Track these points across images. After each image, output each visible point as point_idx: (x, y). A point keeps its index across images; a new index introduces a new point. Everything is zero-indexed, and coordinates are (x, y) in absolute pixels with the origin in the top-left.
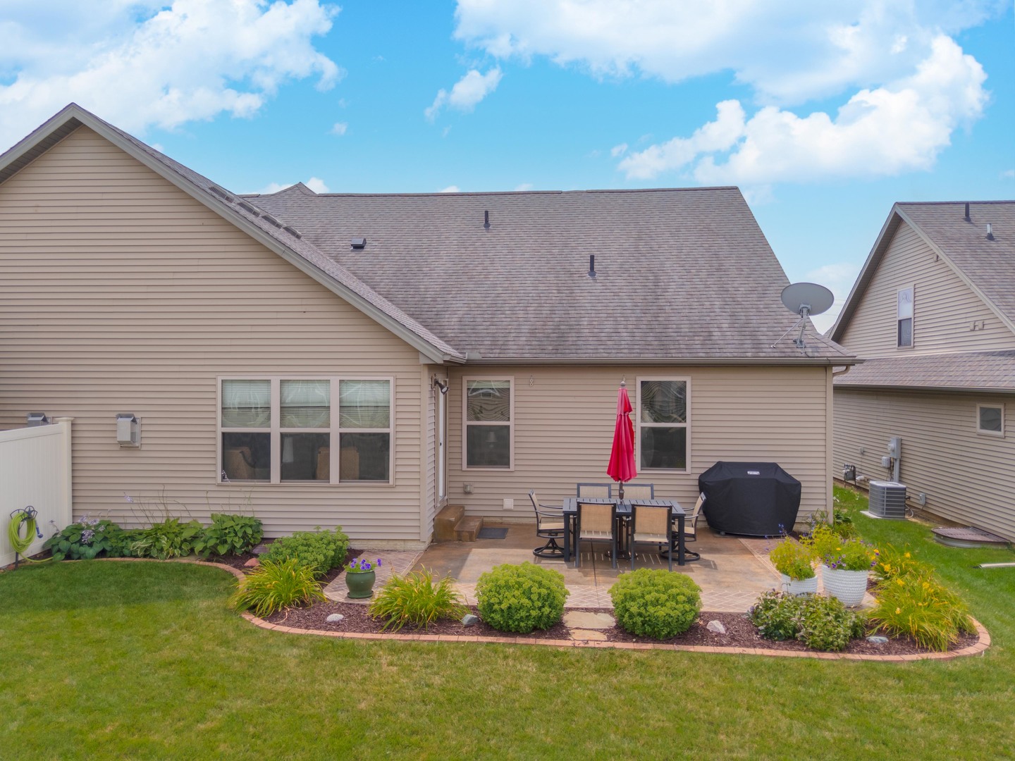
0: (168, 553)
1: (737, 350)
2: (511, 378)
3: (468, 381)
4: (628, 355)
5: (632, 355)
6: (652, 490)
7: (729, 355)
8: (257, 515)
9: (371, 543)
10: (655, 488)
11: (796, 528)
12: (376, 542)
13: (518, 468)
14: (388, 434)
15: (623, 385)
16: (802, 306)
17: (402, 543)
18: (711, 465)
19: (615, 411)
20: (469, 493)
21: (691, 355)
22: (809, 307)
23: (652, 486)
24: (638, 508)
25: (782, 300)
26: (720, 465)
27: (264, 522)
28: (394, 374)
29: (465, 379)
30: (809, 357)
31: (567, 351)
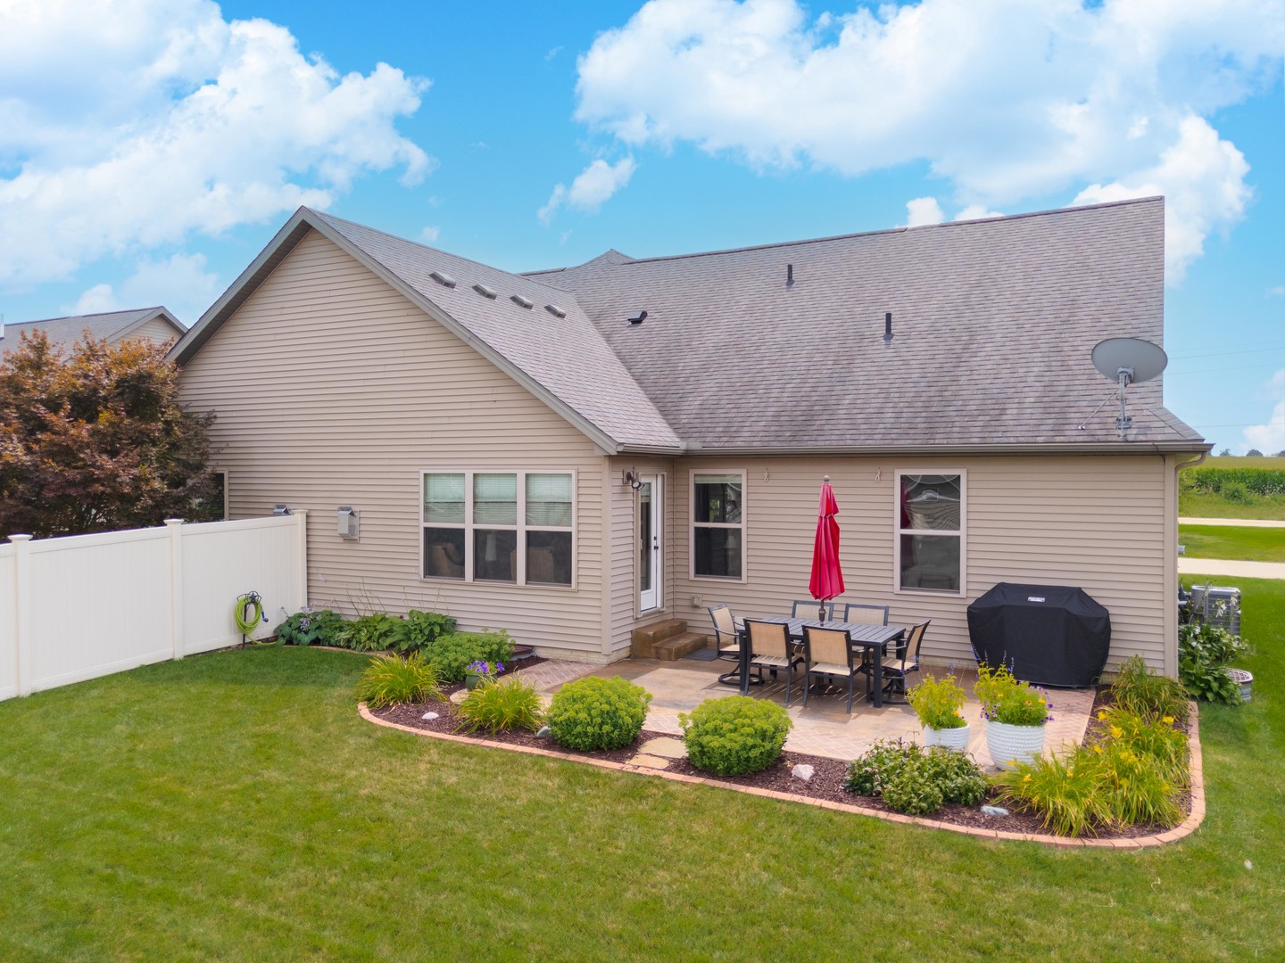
0: (365, 646)
1: (1027, 434)
2: (743, 472)
3: (695, 475)
4: (882, 442)
5: (887, 442)
6: (886, 615)
7: (1012, 440)
8: (452, 614)
9: (556, 652)
10: (891, 612)
11: (1104, 679)
12: (560, 652)
13: (751, 580)
14: (570, 534)
15: (827, 480)
16: (1121, 369)
17: (585, 654)
18: (990, 587)
19: (818, 513)
20: (696, 607)
21: (961, 441)
22: (1130, 371)
23: (887, 609)
24: (811, 631)
25: (1092, 359)
26: (1001, 588)
27: (459, 622)
28: (576, 467)
29: (692, 472)
30: (1127, 441)
31: (806, 438)
